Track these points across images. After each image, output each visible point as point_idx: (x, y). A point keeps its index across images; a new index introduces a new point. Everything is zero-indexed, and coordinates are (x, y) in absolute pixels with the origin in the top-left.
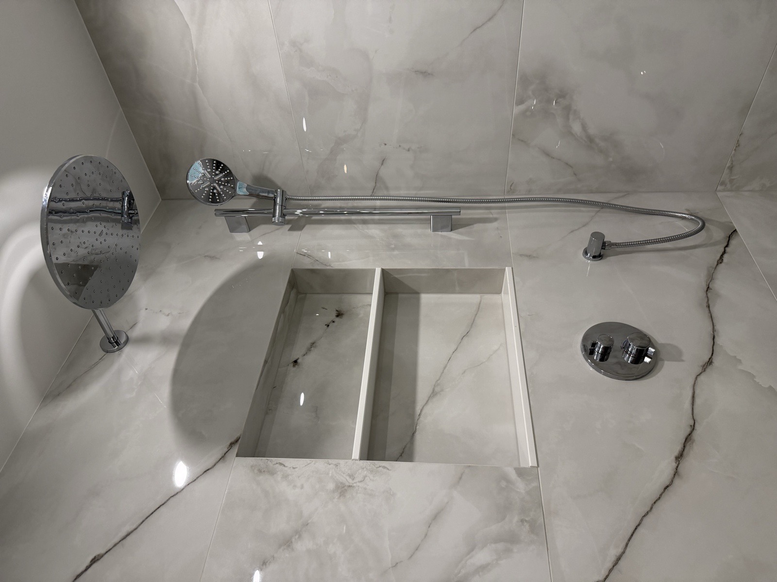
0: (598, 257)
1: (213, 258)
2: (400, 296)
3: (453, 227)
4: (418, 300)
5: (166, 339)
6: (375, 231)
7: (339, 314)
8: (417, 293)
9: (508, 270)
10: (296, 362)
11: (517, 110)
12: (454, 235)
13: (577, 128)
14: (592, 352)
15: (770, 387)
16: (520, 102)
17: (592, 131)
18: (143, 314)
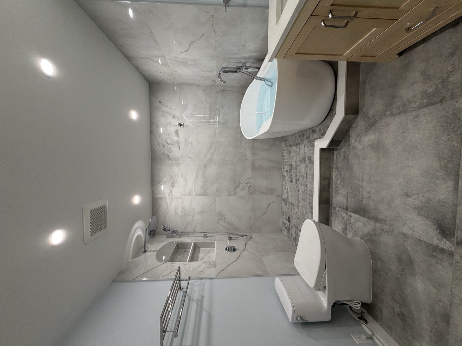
0: (230, 240)
1: (163, 242)
2: (197, 249)
3: (207, 237)
4: (200, 249)
5: (154, 251)
6: (193, 238)
7: (185, 251)
8: (200, 248)
9: (215, 242)
10: (177, 257)
11: (217, 218)
12: (207, 238)
13: (226, 221)
14: (227, 250)
15: (252, 252)
16: (217, 217)
17: (229, 222)
18: (150, 248)
